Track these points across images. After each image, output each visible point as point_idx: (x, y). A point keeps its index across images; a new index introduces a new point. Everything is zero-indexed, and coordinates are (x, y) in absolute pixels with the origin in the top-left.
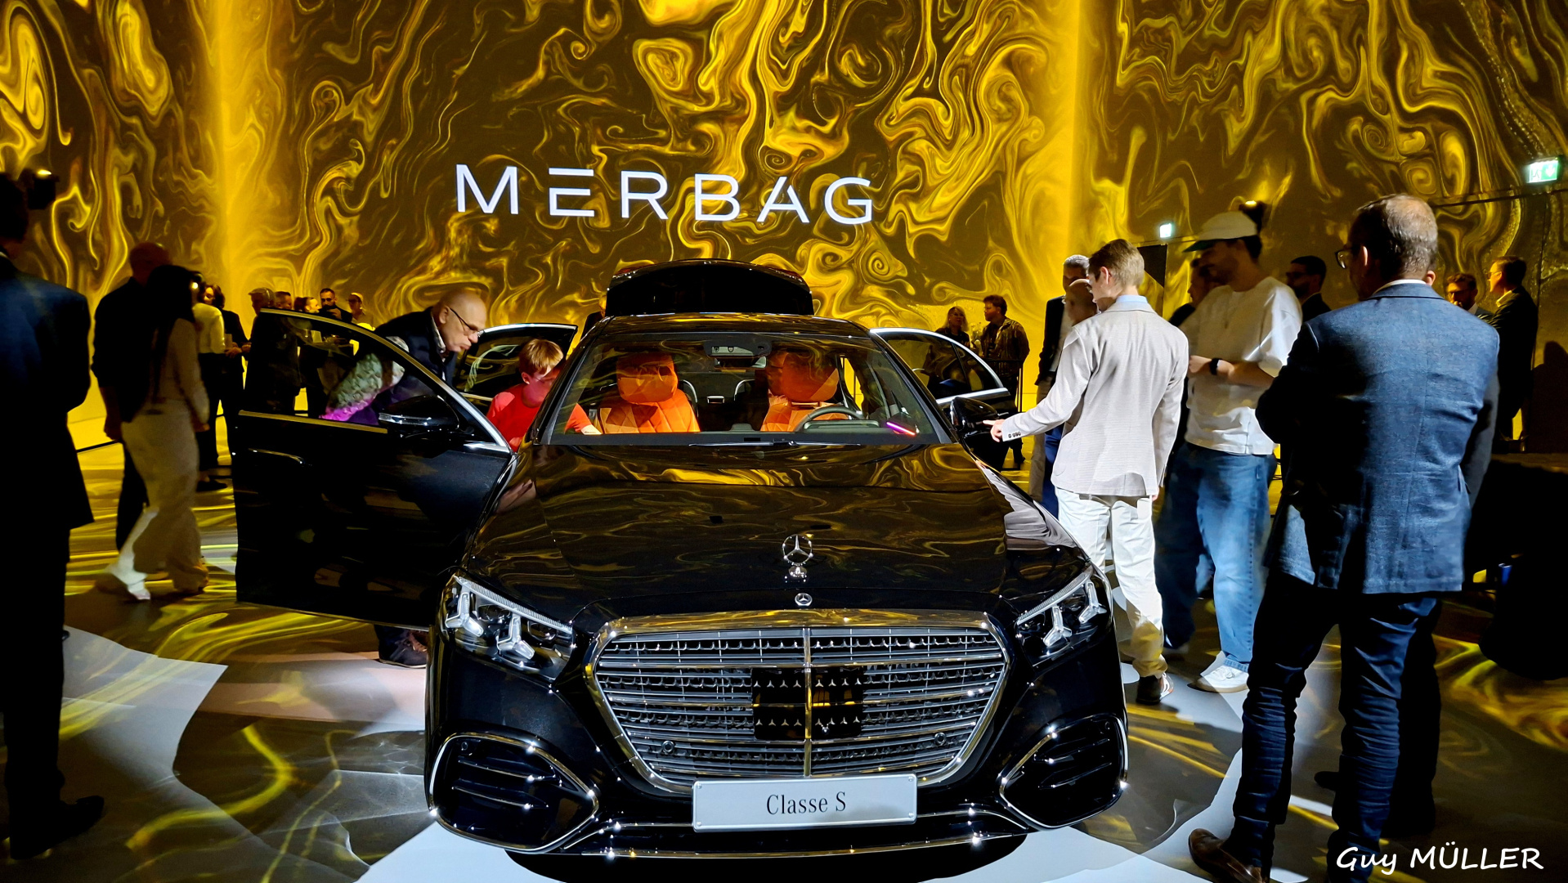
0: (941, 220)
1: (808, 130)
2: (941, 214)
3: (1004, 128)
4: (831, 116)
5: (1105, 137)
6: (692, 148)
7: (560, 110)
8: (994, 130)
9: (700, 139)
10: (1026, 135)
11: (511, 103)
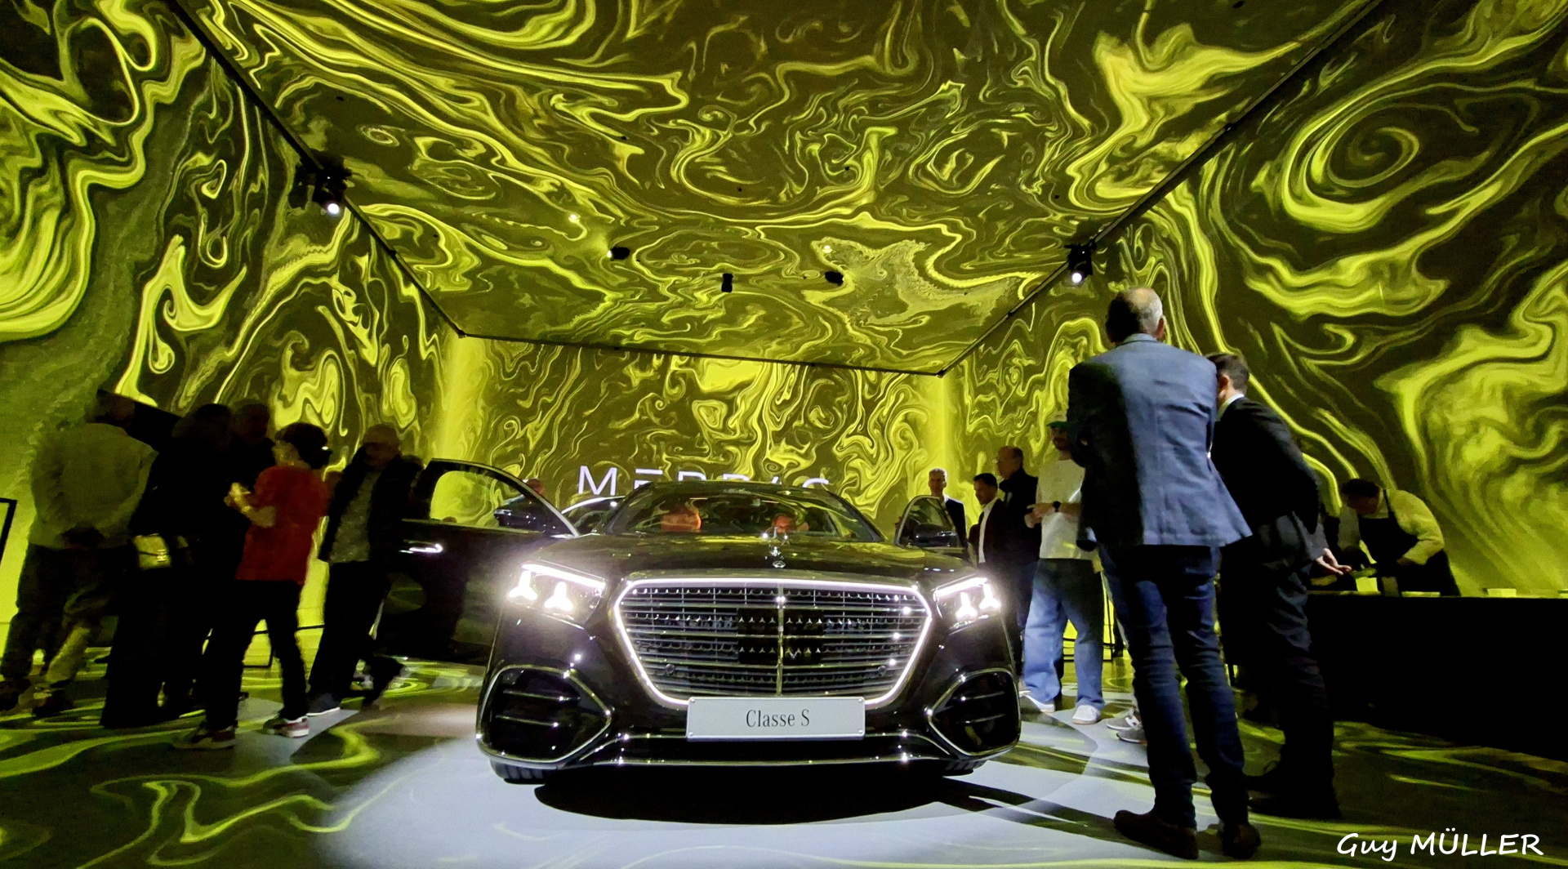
0: (871, 505)
1: (792, 451)
2: (872, 501)
3: (904, 453)
4: (806, 443)
5: (962, 459)
6: (722, 459)
7: (648, 437)
8: (899, 454)
9: (727, 454)
10: (917, 458)
11: (618, 431)
